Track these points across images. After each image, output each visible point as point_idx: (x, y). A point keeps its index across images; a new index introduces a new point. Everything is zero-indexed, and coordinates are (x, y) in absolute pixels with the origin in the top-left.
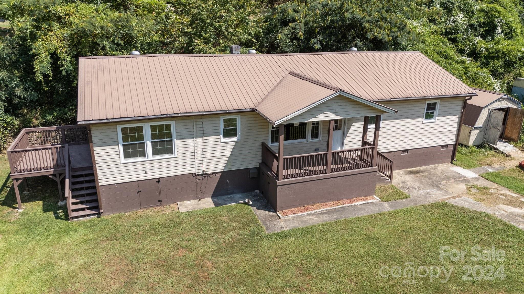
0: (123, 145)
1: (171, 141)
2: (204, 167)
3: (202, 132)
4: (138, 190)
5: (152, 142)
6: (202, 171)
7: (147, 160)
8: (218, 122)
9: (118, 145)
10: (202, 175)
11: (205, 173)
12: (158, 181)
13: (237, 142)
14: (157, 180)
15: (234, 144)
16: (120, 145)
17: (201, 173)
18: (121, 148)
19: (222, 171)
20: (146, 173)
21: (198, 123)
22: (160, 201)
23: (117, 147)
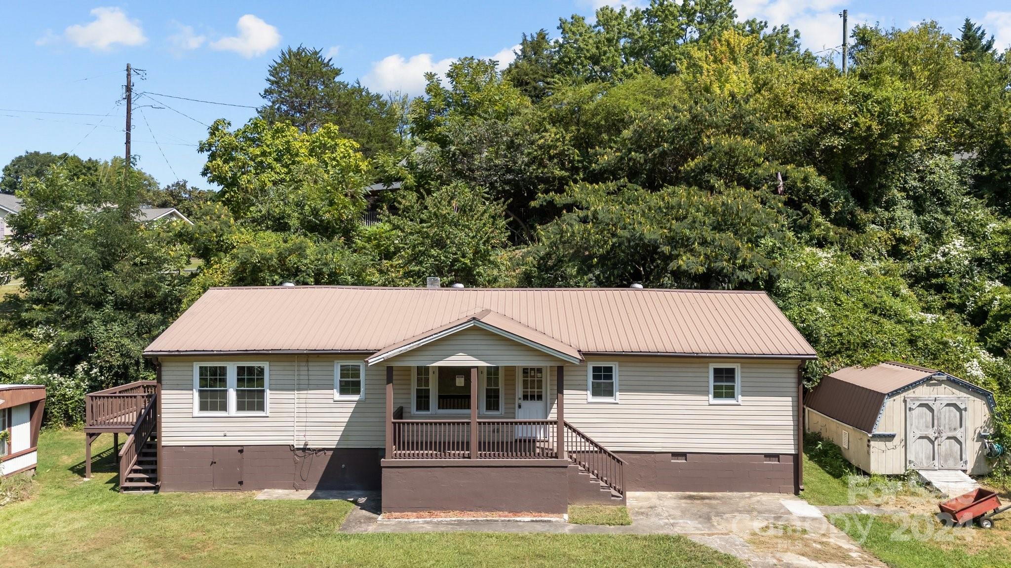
0: (200, 391)
1: (263, 391)
2: (308, 438)
3: (307, 382)
4: (211, 460)
5: (237, 391)
6: (303, 443)
7: (227, 415)
8: (330, 368)
9: (192, 390)
10: (304, 450)
11: (308, 447)
12: (241, 450)
13: (358, 402)
14: (240, 448)
15: (354, 405)
16: (194, 390)
17: (302, 447)
18: (196, 394)
19: (334, 447)
20: (225, 436)
21: (302, 368)
22: (241, 483)
23: (191, 392)
